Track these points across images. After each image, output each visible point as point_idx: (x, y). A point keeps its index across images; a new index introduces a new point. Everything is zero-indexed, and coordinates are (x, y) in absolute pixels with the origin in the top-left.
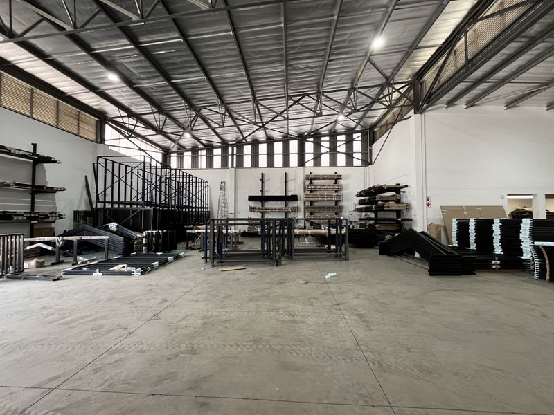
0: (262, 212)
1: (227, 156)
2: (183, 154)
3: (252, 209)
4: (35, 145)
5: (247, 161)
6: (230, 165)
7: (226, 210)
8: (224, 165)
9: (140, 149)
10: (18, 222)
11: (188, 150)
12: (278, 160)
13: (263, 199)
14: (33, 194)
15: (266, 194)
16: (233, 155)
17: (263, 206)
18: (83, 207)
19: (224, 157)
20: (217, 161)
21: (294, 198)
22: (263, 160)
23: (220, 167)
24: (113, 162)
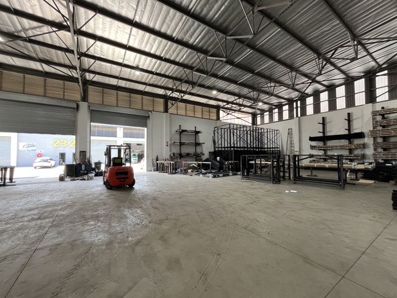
0: (324, 150)
1: (293, 109)
2: (264, 114)
3: (312, 147)
4: (195, 127)
5: (310, 110)
6: (295, 116)
7: (292, 149)
8: (291, 116)
9: (238, 118)
10: (191, 156)
11: (267, 111)
12: (341, 103)
13: (324, 138)
14: (196, 146)
15: (329, 134)
16: (297, 107)
17: (325, 145)
18: (212, 150)
19: (291, 110)
20: (286, 115)
21: (361, 135)
22: (324, 106)
23: (288, 118)
24: (221, 129)
